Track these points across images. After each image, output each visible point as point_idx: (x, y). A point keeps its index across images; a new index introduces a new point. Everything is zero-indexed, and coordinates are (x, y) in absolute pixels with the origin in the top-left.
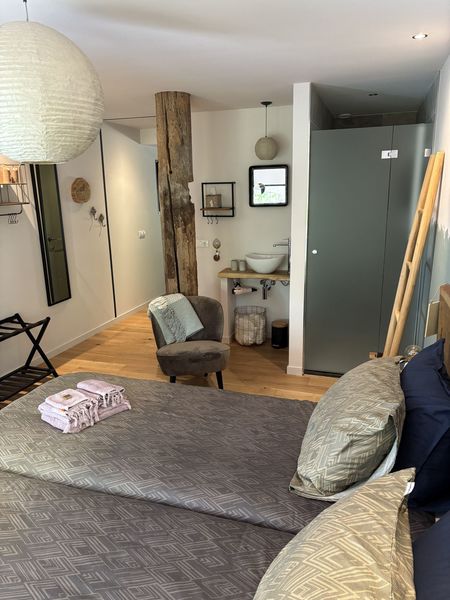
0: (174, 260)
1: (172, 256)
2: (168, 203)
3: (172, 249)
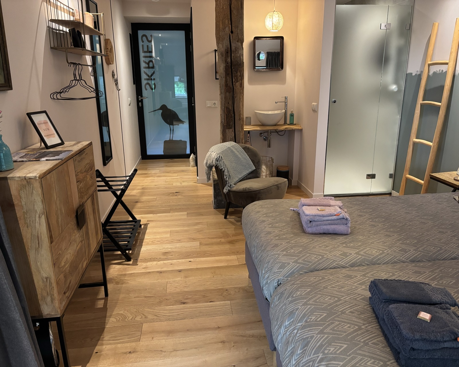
0: (232, 112)
1: (231, 108)
3: (231, 103)
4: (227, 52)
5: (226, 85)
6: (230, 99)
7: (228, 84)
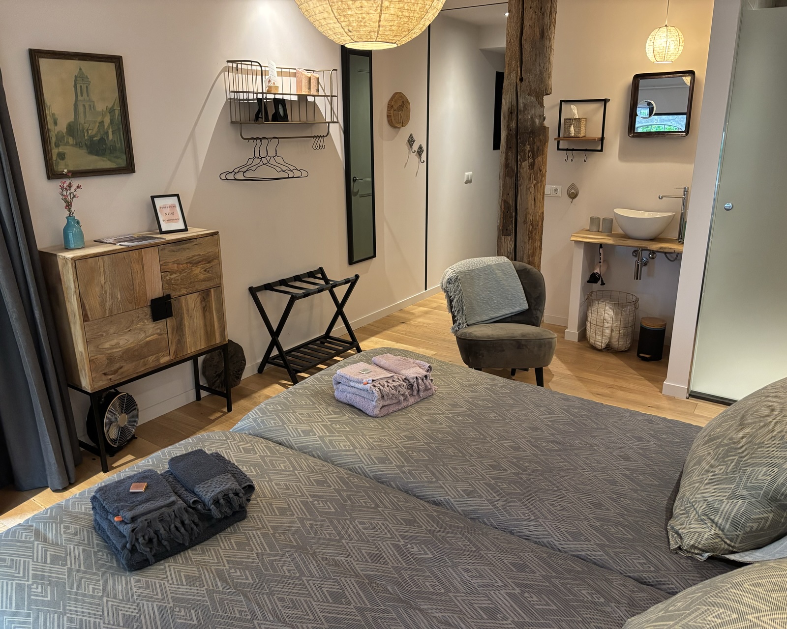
0: (513, 209)
1: (511, 202)
2: (513, 125)
3: (512, 193)
4: (511, 113)
5: (507, 165)
6: (510, 188)
7: (509, 164)
